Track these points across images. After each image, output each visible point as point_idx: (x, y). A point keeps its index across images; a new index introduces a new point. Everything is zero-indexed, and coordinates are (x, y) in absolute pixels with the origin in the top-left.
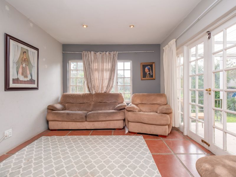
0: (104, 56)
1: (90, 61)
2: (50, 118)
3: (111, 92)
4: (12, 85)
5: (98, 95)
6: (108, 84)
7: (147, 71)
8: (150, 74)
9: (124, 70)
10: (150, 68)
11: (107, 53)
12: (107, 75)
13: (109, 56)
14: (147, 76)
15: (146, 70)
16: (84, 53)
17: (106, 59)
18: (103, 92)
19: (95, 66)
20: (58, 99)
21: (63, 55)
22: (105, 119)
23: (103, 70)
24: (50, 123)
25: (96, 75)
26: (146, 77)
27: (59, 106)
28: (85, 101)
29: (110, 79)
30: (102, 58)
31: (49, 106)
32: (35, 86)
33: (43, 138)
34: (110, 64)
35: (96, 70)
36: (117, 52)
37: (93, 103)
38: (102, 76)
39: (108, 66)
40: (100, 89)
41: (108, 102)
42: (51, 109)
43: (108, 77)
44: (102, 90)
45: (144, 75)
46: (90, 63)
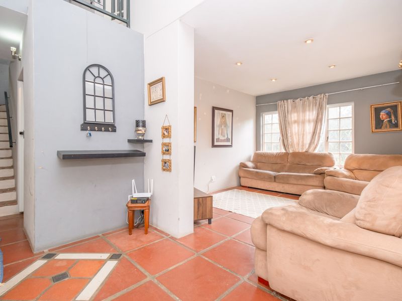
0: (306, 103)
1: (286, 111)
2: (242, 174)
3: (316, 151)
4: (216, 144)
5: (295, 155)
6: (311, 141)
7: (384, 117)
8: (390, 121)
9: (340, 118)
10: (392, 111)
11: (311, 98)
12: (309, 128)
13: (314, 102)
14: (384, 125)
15: (381, 116)
16: (280, 103)
17: (309, 106)
18: (304, 151)
19: (294, 117)
20: (250, 158)
21: (257, 109)
22: (296, 183)
23: (303, 122)
24: (241, 178)
25: (294, 129)
26: (383, 127)
27: (250, 164)
28: (279, 161)
29: (314, 133)
30: (303, 105)
31: (241, 163)
32: (229, 144)
33: (235, 190)
34: (314, 112)
35: (295, 122)
36: (327, 94)
37: (288, 164)
38: (302, 130)
39: (311, 115)
40: (300, 147)
41: (308, 164)
42: (243, 166)
43: (312, 130)
44: (302, 149)
45: (379, 124)
46: (287, 114)
